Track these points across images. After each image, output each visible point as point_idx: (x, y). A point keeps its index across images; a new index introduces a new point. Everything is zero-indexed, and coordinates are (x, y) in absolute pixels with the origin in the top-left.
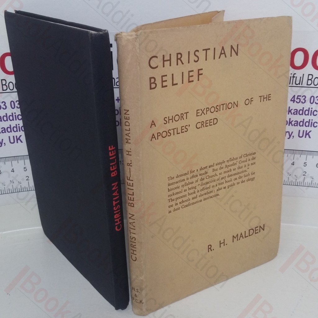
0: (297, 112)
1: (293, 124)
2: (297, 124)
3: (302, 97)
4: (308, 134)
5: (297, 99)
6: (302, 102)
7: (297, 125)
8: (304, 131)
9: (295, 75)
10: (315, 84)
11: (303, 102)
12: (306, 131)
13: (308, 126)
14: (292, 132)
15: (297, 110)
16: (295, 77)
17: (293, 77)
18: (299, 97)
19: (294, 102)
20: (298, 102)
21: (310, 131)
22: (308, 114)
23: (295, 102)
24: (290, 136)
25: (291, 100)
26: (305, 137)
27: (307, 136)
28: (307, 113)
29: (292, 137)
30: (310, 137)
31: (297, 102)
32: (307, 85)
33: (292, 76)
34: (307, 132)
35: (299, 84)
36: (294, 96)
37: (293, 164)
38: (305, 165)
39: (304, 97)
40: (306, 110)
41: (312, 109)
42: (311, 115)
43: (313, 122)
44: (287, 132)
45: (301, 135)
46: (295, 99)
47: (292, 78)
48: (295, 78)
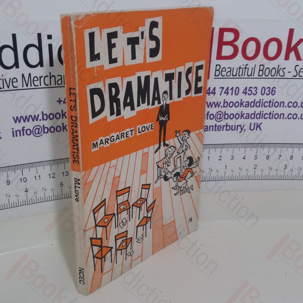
0: (248, 105)
1: (245, 117)
2: (249, 116)
3: (254, 88)
4: (259, 126)
5: (249, 90)
6: (253, 93)
7: (248, 118)
8: (255, 123)
9: (247, 67)
10: (267, 75)
11: (255, 93)
12: (257, 123)
13: (259, 118)
14: (244, 126)
15: (248, 102)
16: (247, 68)
17: (246, 68)
18: (251, 89)
19: (245, 95)
20: (250, 93)
21: (261, 123)
22: (259, 106)
23: (247, 94)
24: (242, 129)
25: (243, 93)
26: (256, 130)
27: (258, 128)
28: (258, 104)
29: (243, 130)
30: (260, 129)
31: (248, 94)
32: (259, 76)
33: (244, 67)
34: (258, 125)
35: (251, 75)
36: (246, 88)
37: (245, 158)
38: (256, 158)
39: (255, 89)
40: (257, 102)
41: (263, 101)
42: (262, 107)
43: (264, 113)
44: (239, 125)
45: (252, 128)
46: (247, 91)
47: (244, 69)
48: (247, 70)
